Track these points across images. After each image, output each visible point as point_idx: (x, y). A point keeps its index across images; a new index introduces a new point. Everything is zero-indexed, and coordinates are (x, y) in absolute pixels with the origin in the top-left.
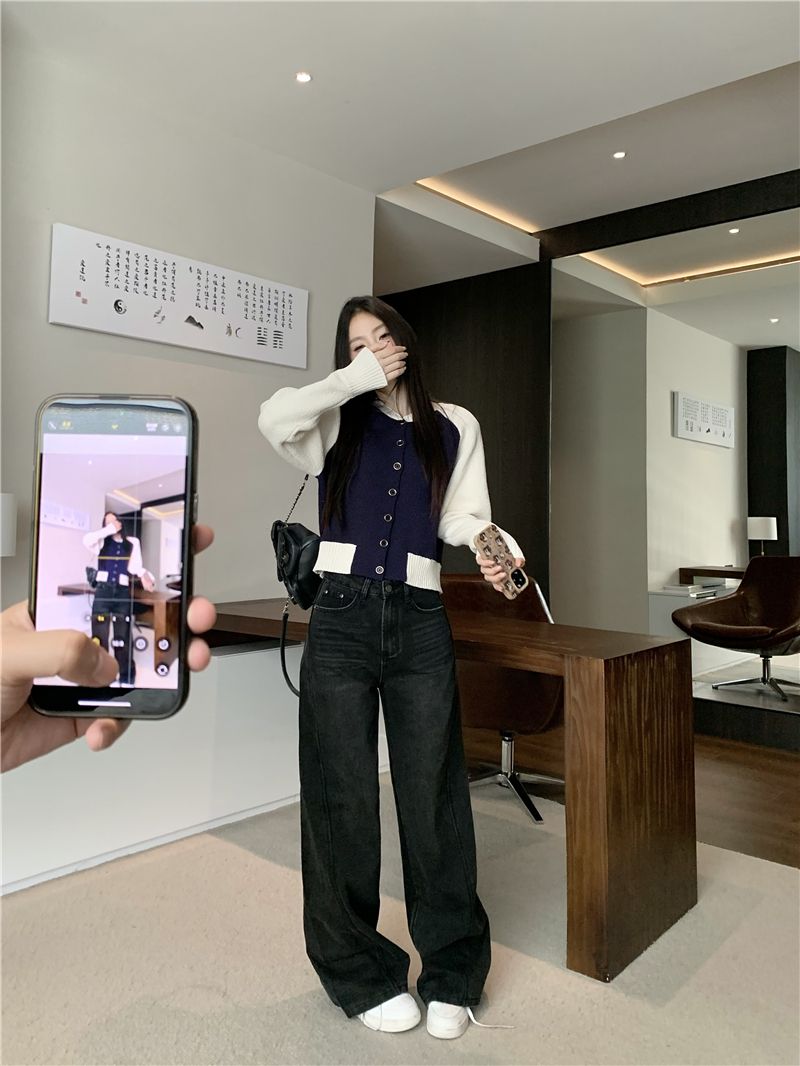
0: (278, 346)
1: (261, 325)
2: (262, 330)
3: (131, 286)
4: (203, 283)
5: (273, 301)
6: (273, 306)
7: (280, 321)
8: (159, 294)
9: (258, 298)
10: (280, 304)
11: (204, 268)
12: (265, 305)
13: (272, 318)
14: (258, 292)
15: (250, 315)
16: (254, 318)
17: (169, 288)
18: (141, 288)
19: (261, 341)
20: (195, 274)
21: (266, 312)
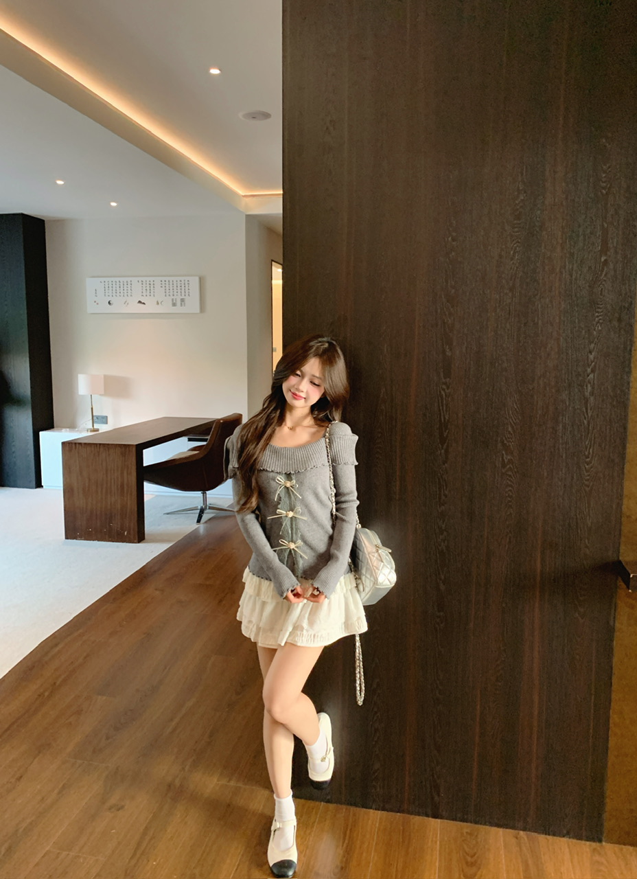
0: (183, 305)
1: (173, 297)
2: (174, 299)
3: (114, 294)
4: (144, 285)
5: (179, 285)
6: (179, 288)
7: (183, 293)
8: (126, 294)
10: (183, 286)
11: (144, 279)
12: (175, 288)
13: (179, 294)
14: (171, 283)
15: (167, 294)
16: (170, 295)
17: (129, 291)
18: (118, 294)
19: (174, 305)
20: (140, 283)
21: (175, 290)
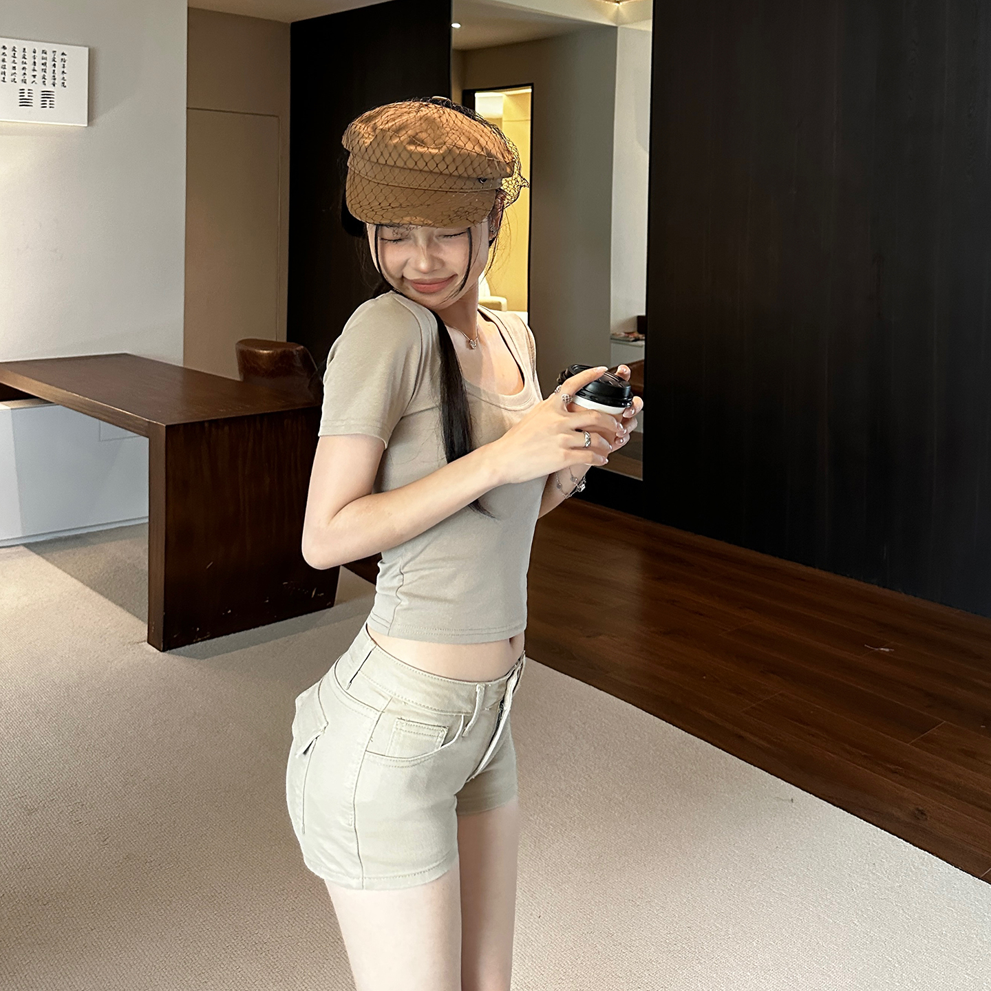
0: (48, 106)
1: (23, 86)
2: (26, 91)
5: (39, 61)
6: (39, 67)
7: (49, 81)
9: (19, 59)
10: (50, 63)
12: (29, 66)
13: (39, 79)
14: (19, 54)
15: (8, 78)
16: (14, 80)
19: (25, 102)
21: (29, 72)
